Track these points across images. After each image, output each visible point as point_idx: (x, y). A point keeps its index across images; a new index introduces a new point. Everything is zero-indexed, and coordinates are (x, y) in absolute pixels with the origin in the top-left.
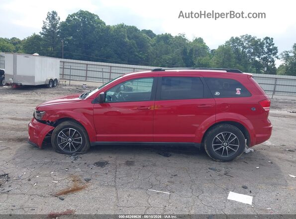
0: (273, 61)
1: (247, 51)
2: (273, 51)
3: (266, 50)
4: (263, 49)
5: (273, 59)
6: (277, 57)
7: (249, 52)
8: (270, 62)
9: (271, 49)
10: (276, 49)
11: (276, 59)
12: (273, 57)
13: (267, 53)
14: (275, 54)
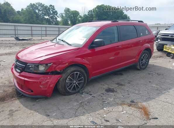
0: (56, 19)
1: (41, 12)
2: (55, 13)
3: (52, 12)
4: (50, 11)
5: (56, 17)
6: (58, 16)
7: (42, 13)
8: (55, 19)
9: (54, 12)
10: (56, 12)
11: (57, 17)
12: (56, 16)
13: (52, 14)
14: (56, 15)
